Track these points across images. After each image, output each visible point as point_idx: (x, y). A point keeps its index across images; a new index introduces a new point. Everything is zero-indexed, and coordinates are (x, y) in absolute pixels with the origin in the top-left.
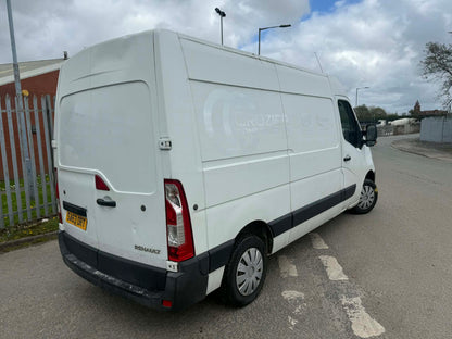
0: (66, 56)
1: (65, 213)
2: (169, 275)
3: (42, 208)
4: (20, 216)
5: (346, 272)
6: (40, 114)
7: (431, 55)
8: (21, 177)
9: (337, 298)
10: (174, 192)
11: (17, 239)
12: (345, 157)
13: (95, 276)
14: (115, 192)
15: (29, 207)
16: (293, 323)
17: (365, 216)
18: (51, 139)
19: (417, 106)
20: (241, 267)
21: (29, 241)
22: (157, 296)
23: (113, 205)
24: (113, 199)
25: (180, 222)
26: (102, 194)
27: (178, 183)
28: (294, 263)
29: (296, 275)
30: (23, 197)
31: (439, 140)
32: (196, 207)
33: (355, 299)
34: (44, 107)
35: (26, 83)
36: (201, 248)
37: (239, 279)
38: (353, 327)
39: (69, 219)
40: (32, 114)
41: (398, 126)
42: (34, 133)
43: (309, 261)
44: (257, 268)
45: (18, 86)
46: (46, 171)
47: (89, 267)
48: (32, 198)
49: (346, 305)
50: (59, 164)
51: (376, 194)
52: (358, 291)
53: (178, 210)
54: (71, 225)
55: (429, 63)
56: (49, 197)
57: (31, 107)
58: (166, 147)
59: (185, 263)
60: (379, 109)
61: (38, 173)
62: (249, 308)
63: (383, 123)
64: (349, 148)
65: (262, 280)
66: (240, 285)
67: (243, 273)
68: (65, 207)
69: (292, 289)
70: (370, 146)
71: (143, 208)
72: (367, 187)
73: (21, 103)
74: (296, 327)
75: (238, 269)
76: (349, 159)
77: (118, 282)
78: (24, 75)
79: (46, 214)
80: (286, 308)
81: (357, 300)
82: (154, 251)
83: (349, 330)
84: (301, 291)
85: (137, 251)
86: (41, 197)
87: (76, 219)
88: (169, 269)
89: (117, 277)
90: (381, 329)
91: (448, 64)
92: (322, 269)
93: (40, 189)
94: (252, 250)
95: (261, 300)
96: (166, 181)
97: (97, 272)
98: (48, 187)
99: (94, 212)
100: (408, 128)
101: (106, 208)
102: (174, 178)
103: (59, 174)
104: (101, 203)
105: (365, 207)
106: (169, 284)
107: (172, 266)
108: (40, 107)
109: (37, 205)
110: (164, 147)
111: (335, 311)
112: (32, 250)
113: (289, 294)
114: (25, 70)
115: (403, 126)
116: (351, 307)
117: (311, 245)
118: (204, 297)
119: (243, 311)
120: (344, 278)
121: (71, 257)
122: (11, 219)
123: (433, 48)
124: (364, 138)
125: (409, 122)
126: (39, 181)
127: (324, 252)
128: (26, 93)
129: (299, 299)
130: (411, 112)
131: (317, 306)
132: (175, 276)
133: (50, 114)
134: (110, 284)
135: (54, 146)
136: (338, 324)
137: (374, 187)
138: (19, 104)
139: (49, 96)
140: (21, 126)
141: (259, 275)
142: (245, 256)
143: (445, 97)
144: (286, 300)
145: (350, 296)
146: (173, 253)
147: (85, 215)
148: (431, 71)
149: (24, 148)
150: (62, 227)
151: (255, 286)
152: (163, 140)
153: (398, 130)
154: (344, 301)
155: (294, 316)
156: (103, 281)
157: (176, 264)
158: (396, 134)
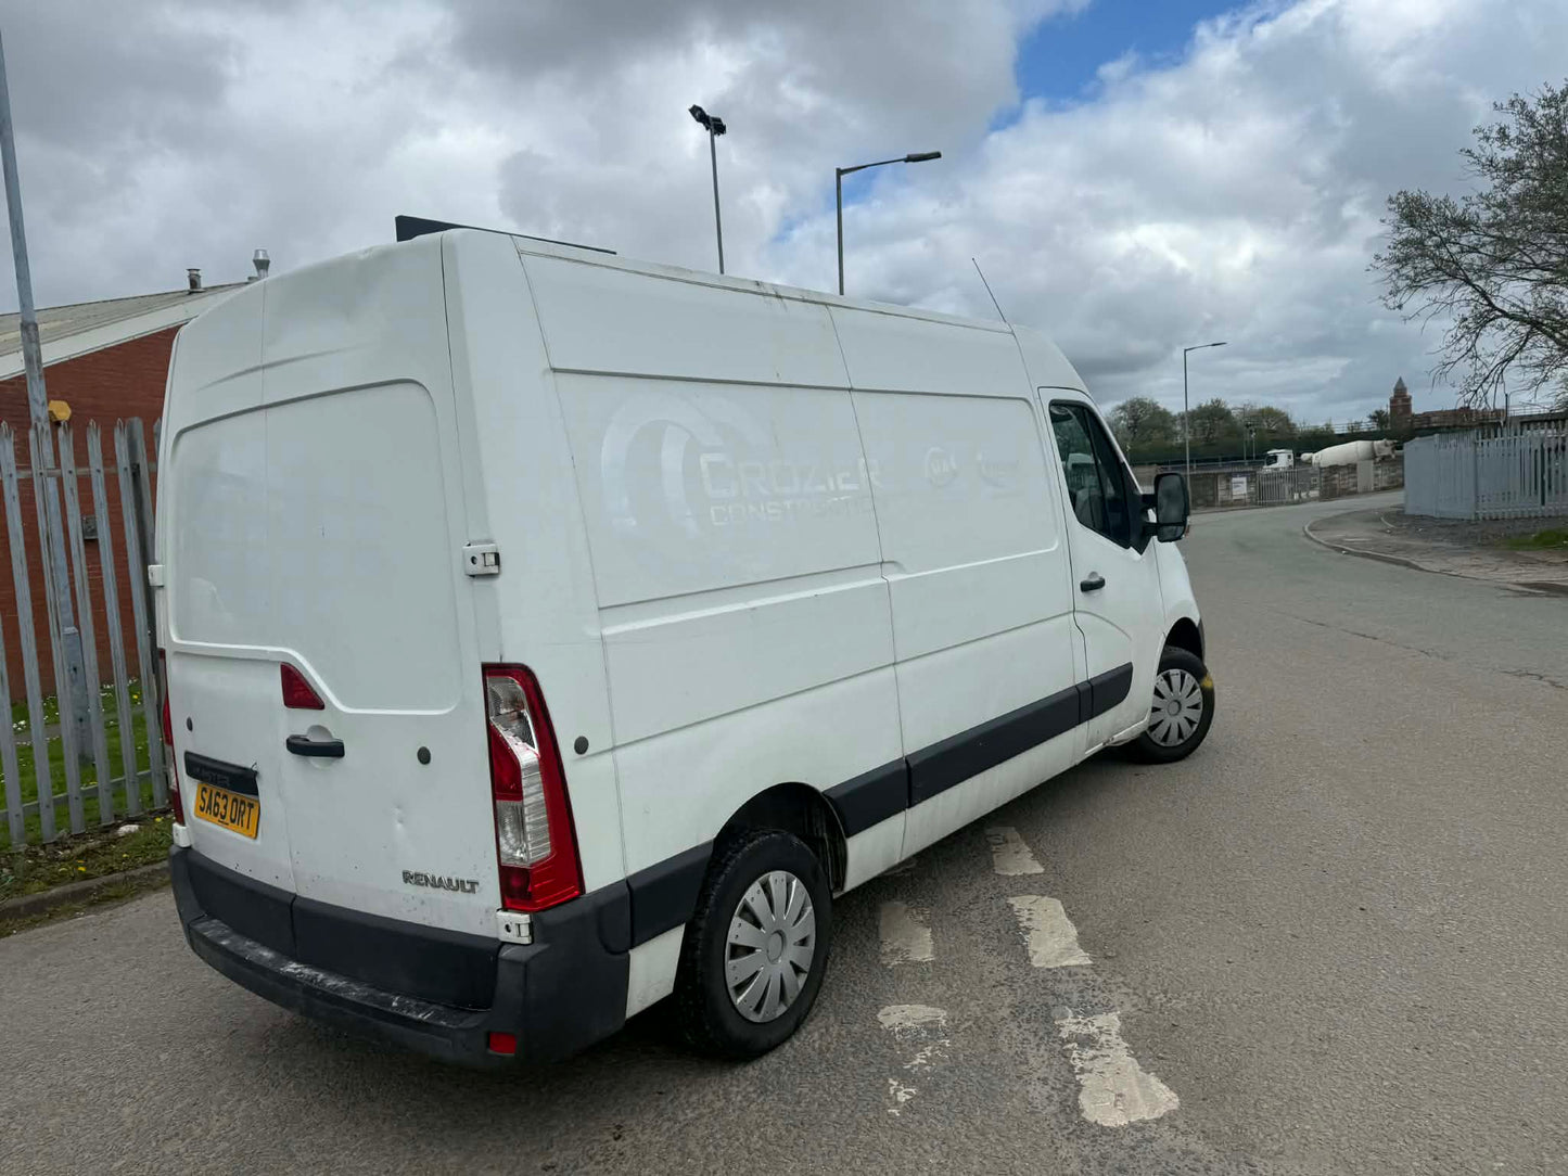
0: (194, 283)
1: (190, 790)
2: (505, 953)
3: (118, 790)
4: (47, 817)
5: (1085, 942)
6: (112, 482)
7: (1408, 232)
8: (49, 690)
9: (1048, 1019)
10: (515, 703)
11: (36, 892)
12: (1084, 577)
13: (289, 980)
14: (341, 709)
15: (73, 788)
16: (902, 1097)
17: (1172, 767)
18: (146, 558)
19: (1401, 398)
20: (739, 931)
21: (75, 896)
22: (471, 1022)
23: (335, 751)
24: (336, 735)
25: (533, 791)
26: (302, 722)
27: (525, 674)
28: (928, 924)
29: (928, 957)
30: (56, 757)
31: (1463, 510)
32: (581, 746)
33: (1101, 1020)
34: (123, 460)
35: (62, 377)
36: (602, 868)
37: (735, 970)
38: (1084, 1100)
39: (206, 808)
40: (84, 484)
41: (1334, 469)
42: (91, 543)
43: (975, 915)
44: (795, 935)
45: (37, 391)
46: (133, 670)
47: (267, 954)
48: (86, 761)
49: (1073, 1038)
50: (171, 635)
51: (1208, 697)
52: (1116, 998)
53: (527, 755)
54: (211, 826)
55: (1404, 261)
56: (142, 758)
57: (81, 458)
58: (487, 570)
59: (551, 917)
60: (1269, 413)
61: (106, 676)
62: (772, 1060)
63: (1284, 459)
64: (1099, 552)
65: (817, 975)
66: (740, 988)
67: (750, 950)
68: (191, 772)
69: (913, 998)
70: (1176, 539)
71: (424, 756)
72: (1175, 673)
73: (48, 449)
74: (910, 1107)
75: (731, 939)
76: (1100, 584)
77: (355, 992)
78: (54, 352)
79: (132, 809)
80: (887, 1054)
81: (1110, 1021)
82: (460, 885)
83: (1071, 1108)
84: (940, 1002)
85: (411, 889)
86: (115, 757)
87: (225, 804)
88: (504, 936)
89: (353, 977)
90: (1166, 1099)
91: (1466, 259)
92: (1014, 937)
93: (112, 730)
94: (776, 878)
95: (812, 1037)
96: (491, 670)
97: (292, 967)
98: (139, 722)
99: (281, 779)
100: (1368, 475)
101: (316, 762)
102: (509, 659)
103: (174, 668)
104: (299, 747)
105: (1174, 740)
106: (507, 980)
107: (513, 927)
108: (109, 458)
109: (102, 781)
110: (478, 568)
111: (1037, 1058)
112: (85, 926)
113: (899, 1016)
114: (58, 335)
115: (1351, 468)
116: (1087, 1041)
117: (990, 865)
118: (620, 1025)
119: (752, 1071)
120: (1080, 958)
121: (212, 929)
122: (16, 826)
123: (1413, 211)
124: (1152, 517)
125: (1373, 455)
126: (110, 704)
127: (1027, 885)
128: (63, 411)
129: (932, 1029)
130: (1378, 417)
131: (983, 1045)
132: (523, 955)
133: (143, 482)
134: (332, 998)
135: (155, 580)
136: (1037, 1092)
137: (1200, 673)
138: (41, 451)
139: (138, 424)
140: (49, 524)
141: (805, 957)
142: (753, 895)
143: (1465, 368)
144: (889, 1033)
145: (1087, 1010)
146: (517, 886)
147: (255, 792)
148: (1414, 285)
149: (57, 595)
150: (182, 835)
151: (791, 996)
152: (477, 549)
153: (1334, 483)
154: (1069, 1025)
155: (906, 1078)
156: (311, 991)
157: (524, 919)
158: (1330, 493)
